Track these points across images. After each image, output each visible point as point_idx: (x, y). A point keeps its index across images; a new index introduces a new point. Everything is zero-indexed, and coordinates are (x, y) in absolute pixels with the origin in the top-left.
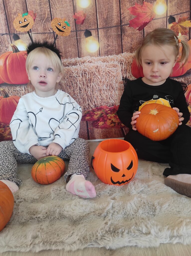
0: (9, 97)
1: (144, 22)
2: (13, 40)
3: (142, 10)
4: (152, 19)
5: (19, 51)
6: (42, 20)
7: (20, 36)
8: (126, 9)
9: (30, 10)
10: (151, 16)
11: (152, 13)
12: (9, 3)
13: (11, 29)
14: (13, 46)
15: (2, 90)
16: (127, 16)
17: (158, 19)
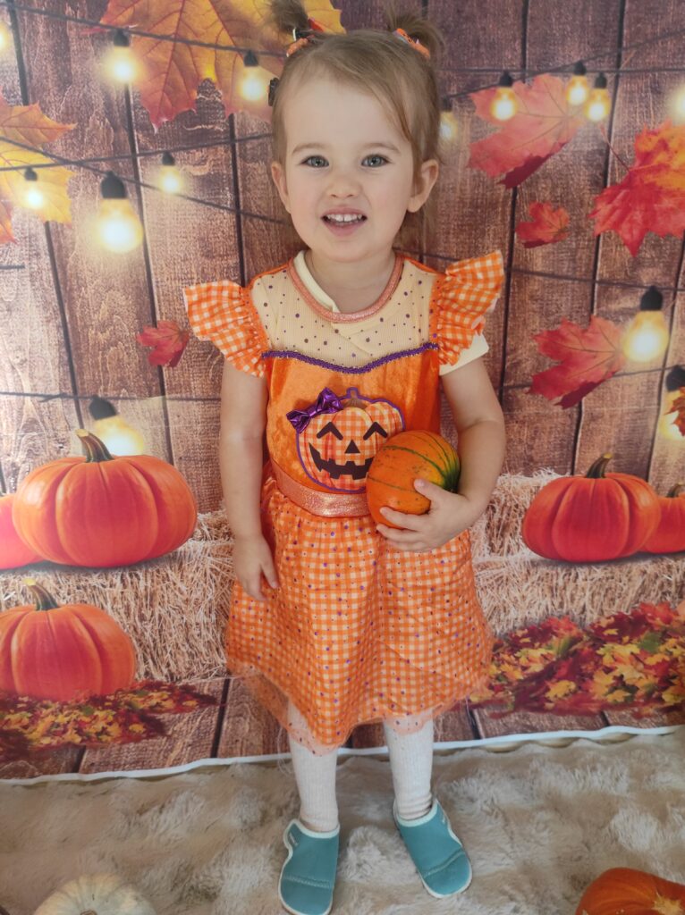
0: (57, 607)
1: (582, 380)
2: (90, 417)
3: (583, 341)
4: (613, 374)
5: (110, 457)
6: (210, 356)
7: (119, 405)
8: (525, 335)
9: (164, 319)
10: (610, 366)
11: (617, 354)
12: (79, 287)
13: (82, 379)
14: (86, 438)
15: (32, 583)
16: (528, 360)
17: (634, 374)
